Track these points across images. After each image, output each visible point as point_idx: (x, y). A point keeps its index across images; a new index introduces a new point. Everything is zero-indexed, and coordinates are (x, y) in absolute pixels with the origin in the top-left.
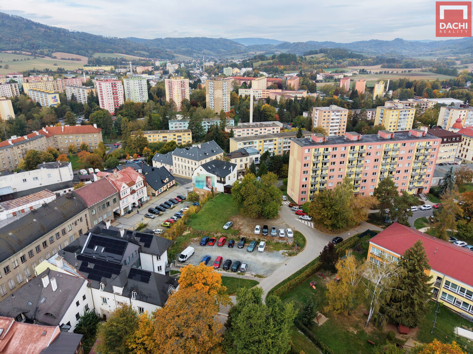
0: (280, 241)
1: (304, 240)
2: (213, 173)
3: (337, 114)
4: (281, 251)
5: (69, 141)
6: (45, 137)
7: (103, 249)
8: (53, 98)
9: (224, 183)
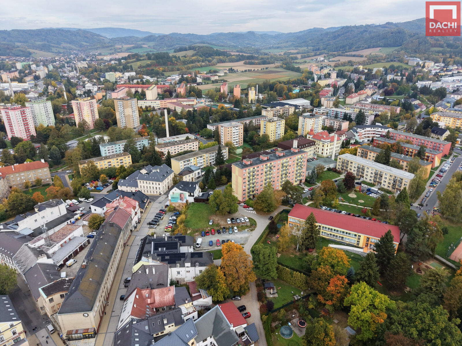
0: (243, 225)
1: (255, 221)
2: (185, 190)
3: (236, 128)
4: (246, 230)
5: (21, 178)
6: (2, 179)
7: (165, 249)
9: (193, 196)
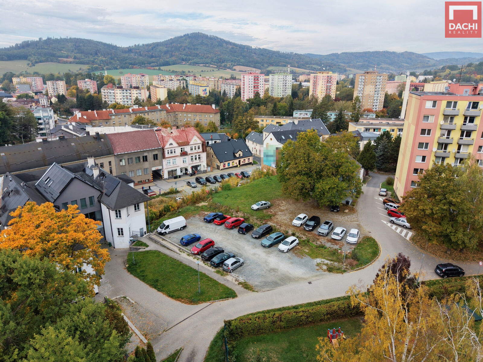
0: (328, 245)
1: (375, 254)
4: (318, 260)
5: (187, 119)
6: (165, 112)
8: (203, 91)
